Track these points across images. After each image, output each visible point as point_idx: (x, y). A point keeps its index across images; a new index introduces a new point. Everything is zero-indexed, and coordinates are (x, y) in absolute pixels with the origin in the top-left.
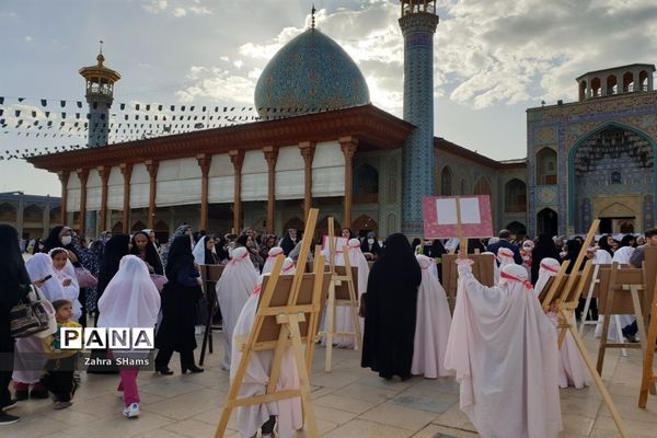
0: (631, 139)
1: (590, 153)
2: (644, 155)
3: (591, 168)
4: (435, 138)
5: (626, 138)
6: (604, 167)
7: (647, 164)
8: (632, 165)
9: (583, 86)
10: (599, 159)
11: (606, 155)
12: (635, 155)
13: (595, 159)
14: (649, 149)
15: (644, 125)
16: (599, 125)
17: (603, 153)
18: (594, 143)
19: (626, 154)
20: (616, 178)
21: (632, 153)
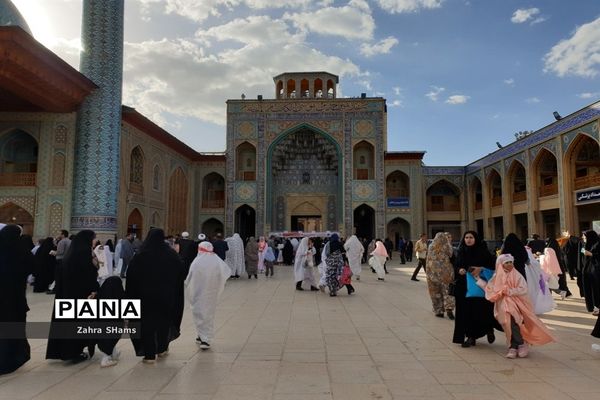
0: (320, 142)
1: (286, 152)
2: (330, 158)
3: (285, 167)
4: (123, 106)
5: (317, 141)
6: (297, 167)
7: (332, 167)
8: (319, 167)
9: (279, 86)
10: (293, 159)
11: (298, 157)
12: (322, 158)
13: (290, 158)
14: (334, 152)
15: (331, 130)
16: (294, 125)
17: (296, 154)
18: (289, 142)
19: (314, 156)
20: (306, 178)
21: (320, 156)
